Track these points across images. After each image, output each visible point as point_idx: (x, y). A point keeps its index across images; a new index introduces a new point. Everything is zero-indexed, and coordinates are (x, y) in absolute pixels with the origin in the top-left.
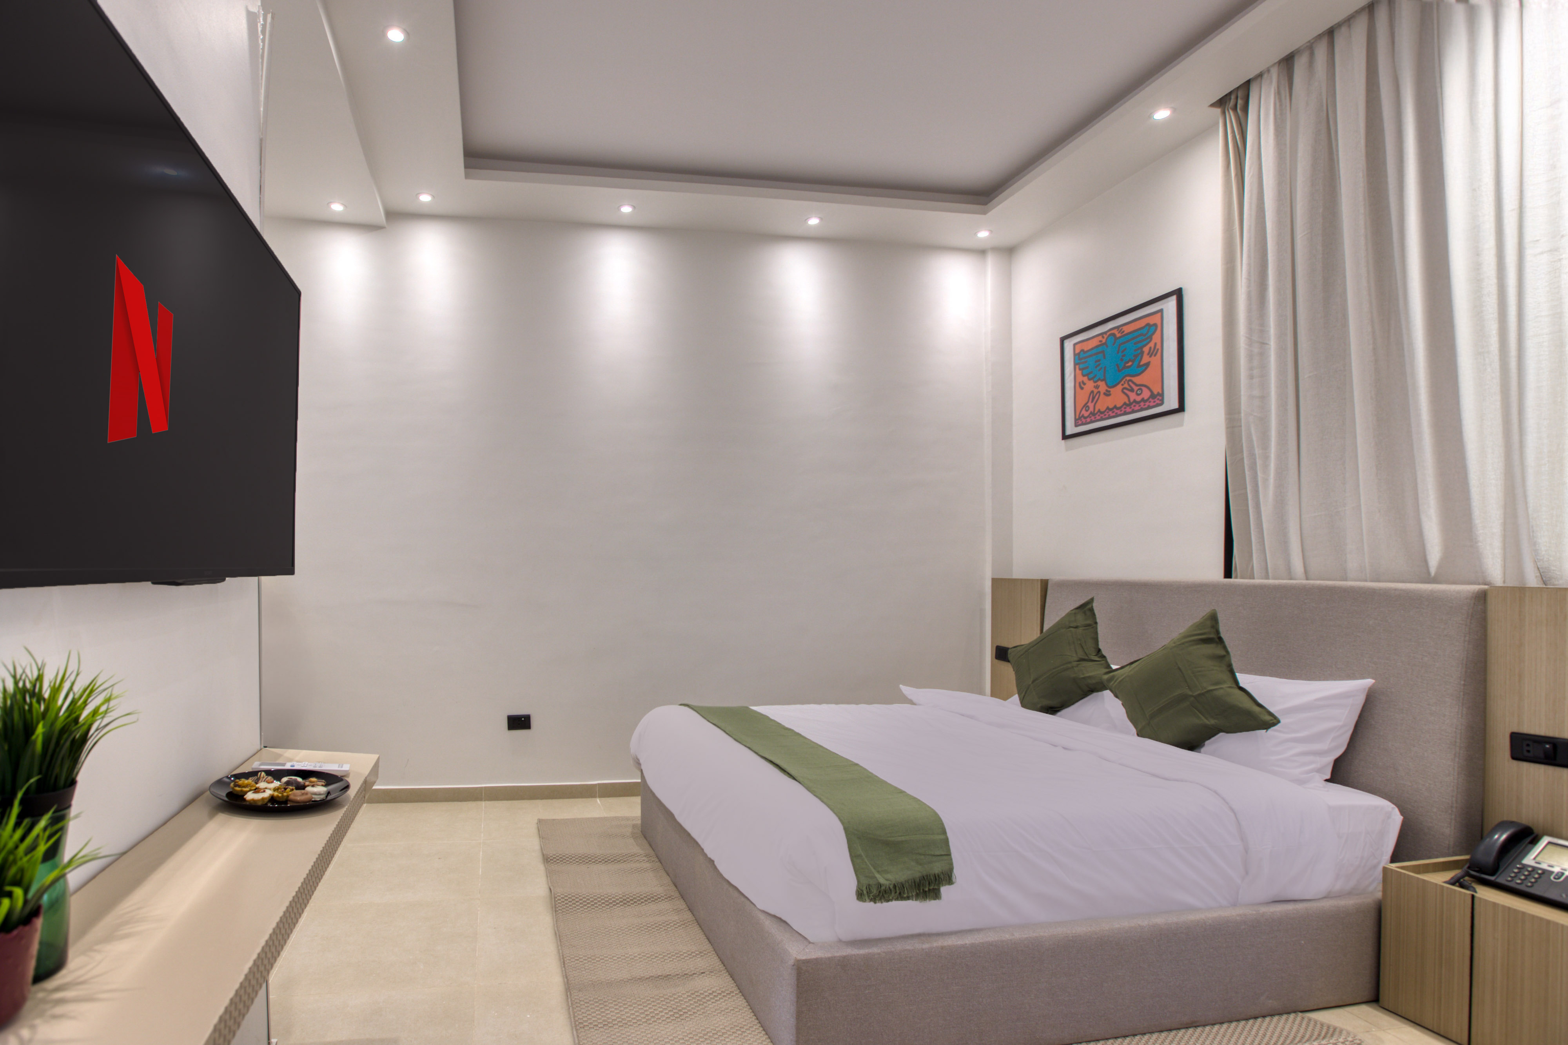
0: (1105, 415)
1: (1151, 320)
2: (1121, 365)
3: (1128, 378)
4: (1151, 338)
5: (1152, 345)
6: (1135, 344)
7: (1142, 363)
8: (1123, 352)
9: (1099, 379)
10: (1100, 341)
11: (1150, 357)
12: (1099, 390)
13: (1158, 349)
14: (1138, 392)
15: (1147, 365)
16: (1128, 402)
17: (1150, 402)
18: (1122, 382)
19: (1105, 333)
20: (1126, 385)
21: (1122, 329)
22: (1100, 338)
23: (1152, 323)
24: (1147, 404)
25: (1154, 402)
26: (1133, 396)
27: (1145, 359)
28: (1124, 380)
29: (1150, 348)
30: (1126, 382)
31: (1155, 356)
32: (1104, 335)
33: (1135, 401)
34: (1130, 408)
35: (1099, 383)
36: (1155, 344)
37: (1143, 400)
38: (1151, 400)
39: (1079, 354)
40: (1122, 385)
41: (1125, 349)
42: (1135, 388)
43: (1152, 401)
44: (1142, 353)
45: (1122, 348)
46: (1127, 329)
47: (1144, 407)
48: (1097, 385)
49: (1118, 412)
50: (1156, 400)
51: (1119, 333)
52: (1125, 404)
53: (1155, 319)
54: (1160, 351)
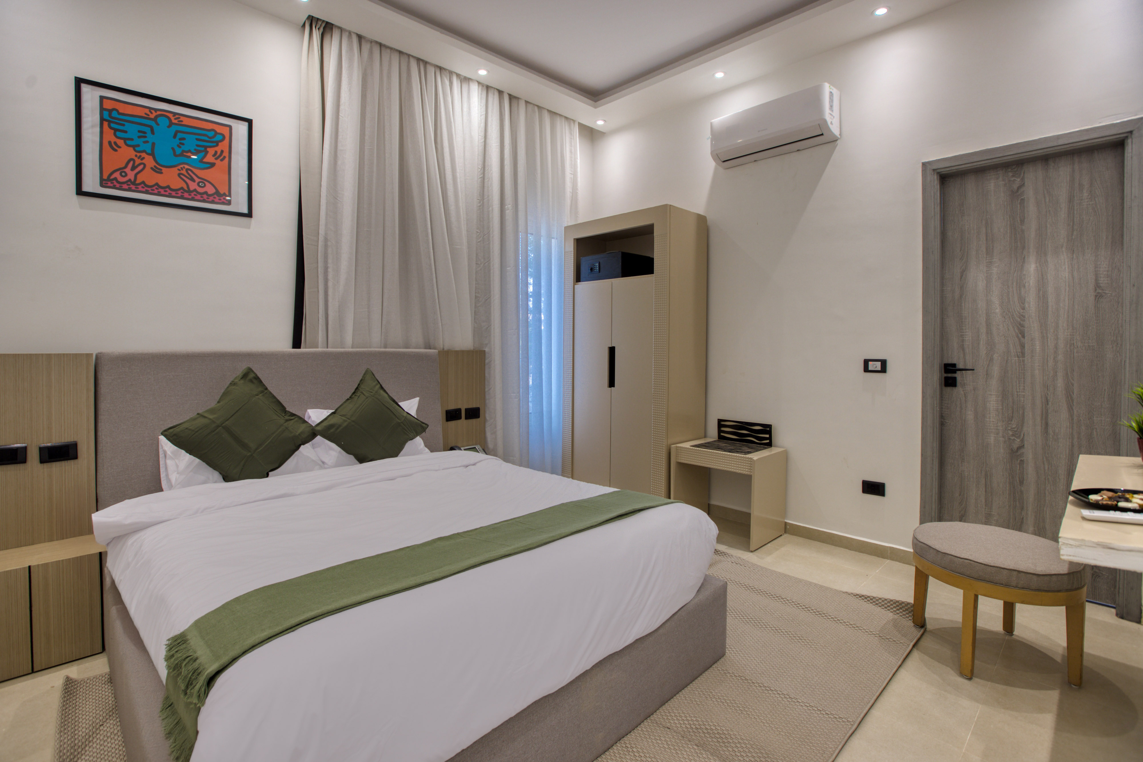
0: (153, 190)
1: (219, 129)
2: (178, 151)
3: (187, 167)
4: (217, 143)
5: (218, 149)
6: (197, 139)
7: (205, 160)
8: (180, 139)
9: (144, 151)
10: (146, 114)
11: (216, 159)
12: (143, 161)
13: (225, 157)
14: (200, 184)
15: (212, 165)
16: (186, 188)
17: (215, 198)
18: (179, 167)
19: (156, 110)
20: (184, 172)
21: (179, 118)
22: (147, 111)
23: (218, 131)
24: (211, 198)
25: (220, 200)
26: (193, 186)
27: (210, 158)
28: (182, 166)
29: (216, 152)
30: (184, 170)
31: (222, 160)
32: (153, 111)
33: (195, 190)
34: (190, 195)
35: (143, 155)
36: (222, 152)
37: (206, 193)
38: (215, 196)
39: (110, 111)
40: (179, 170)
41: (184, 139)
42: (197, 180)
43: (218, 198)
44: (207, 153)
45: (180, 135)
46: (186, 121)
47: (207, 200)
48: (140, 156)
49: (174, 194)
50: (222, 198)
51: (175, 119)
52: (182, 188)
53: (225, 131)
54: (227, 159)
